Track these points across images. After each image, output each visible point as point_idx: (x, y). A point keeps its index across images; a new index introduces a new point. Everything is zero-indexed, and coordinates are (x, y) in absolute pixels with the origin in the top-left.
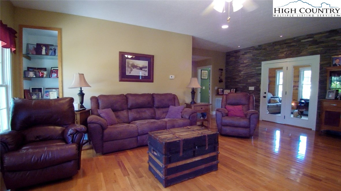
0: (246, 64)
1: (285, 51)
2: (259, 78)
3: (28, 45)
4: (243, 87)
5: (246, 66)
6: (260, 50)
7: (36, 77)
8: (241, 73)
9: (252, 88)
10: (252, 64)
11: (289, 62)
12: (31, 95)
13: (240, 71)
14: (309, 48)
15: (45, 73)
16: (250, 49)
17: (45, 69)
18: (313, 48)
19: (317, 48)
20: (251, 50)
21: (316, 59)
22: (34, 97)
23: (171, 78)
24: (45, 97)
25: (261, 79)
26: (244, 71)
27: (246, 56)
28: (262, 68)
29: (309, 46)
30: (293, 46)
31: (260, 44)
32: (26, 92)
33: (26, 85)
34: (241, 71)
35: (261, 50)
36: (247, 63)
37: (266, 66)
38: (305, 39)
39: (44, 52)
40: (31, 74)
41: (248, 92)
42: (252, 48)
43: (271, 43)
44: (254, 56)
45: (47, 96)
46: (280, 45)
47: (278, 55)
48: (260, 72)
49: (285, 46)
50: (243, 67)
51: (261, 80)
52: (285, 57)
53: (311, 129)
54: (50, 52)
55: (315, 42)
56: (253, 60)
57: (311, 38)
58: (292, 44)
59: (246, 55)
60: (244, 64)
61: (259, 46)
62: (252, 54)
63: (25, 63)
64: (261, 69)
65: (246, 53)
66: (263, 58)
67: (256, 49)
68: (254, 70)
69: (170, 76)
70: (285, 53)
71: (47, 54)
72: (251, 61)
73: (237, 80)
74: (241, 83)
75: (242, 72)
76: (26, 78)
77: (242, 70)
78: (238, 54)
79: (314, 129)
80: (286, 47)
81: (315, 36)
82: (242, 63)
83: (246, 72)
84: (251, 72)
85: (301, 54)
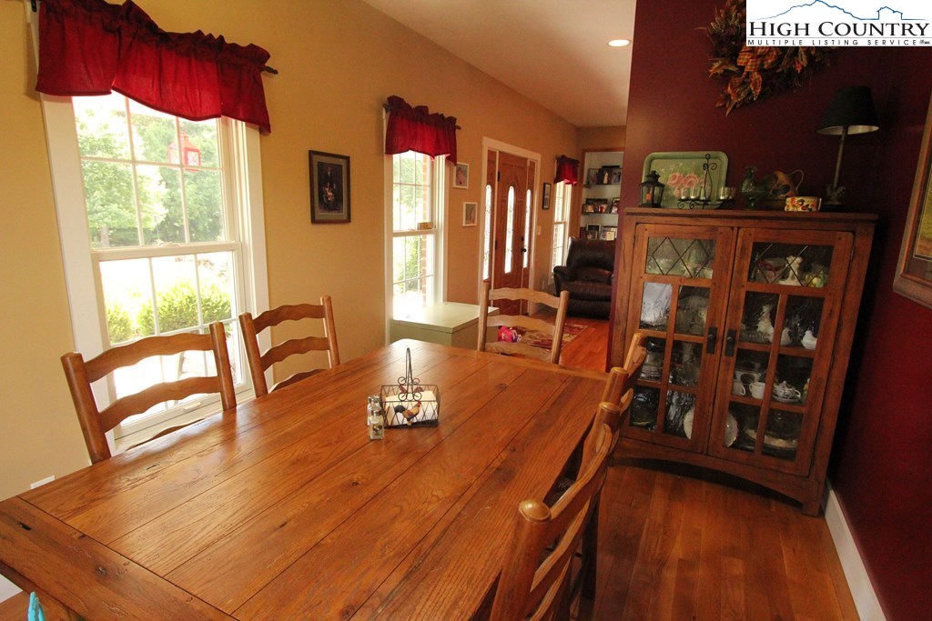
3: (589, 170)
7: (595, 212)
12: (587, 234)
15: (605, 206)
17: (605, 201)
22: (590, 237)
24: (601, 238)
32: (583, 230)
33: (583, 222)
39: (605, 181)
40: (590, 209)
45: (604, 236)
54: (615, 177)
63: (586, 194)
71: (609, 183)
76: (584, 213)
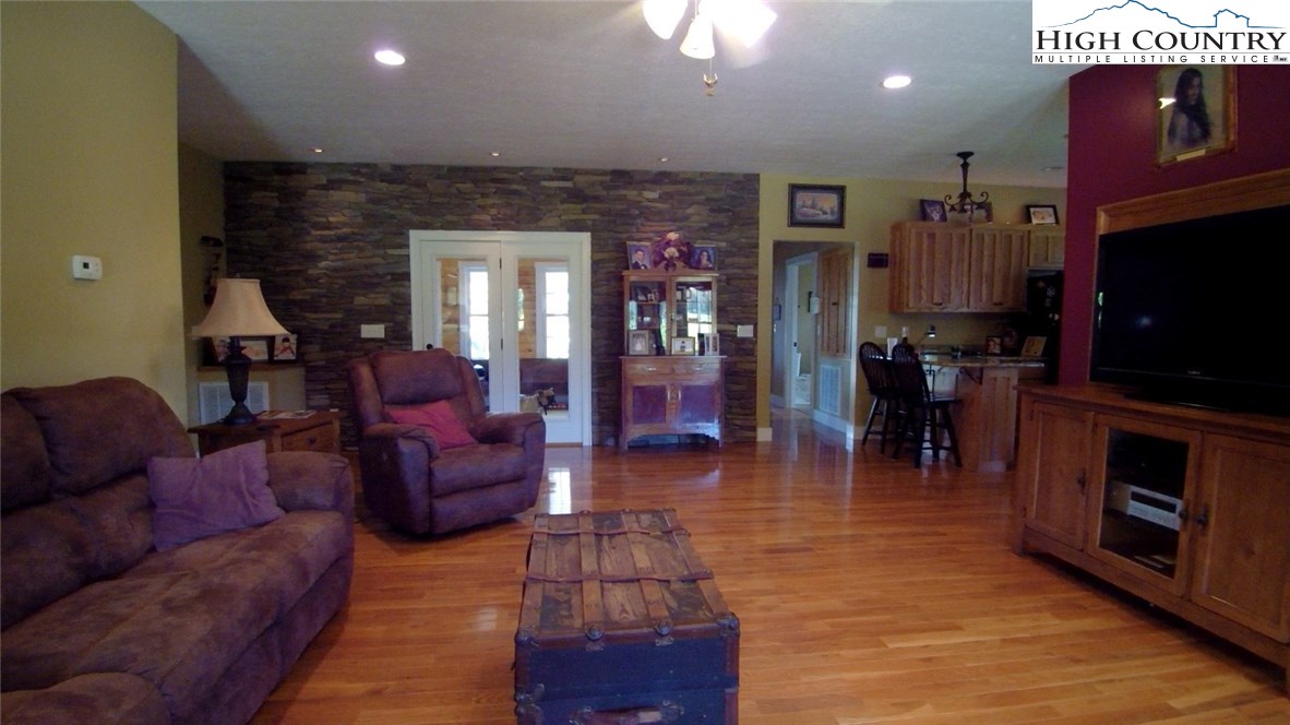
0: (339, 231)
1: (493, 206)
2: (402, 290)
4: (332, 326)
5: (341, 239)
6: (402, 183)
8: (316, 267)
9: (373, 331)
10: (371, 234)
11: (508, 242)
13: (312, 257)
14: (561, 207)
16: (357, 173)
18: (573, 210)
19: (584, 212)
20: (363, 175)
21: (580, 245)
23: (78, 271)
25: (410, 296)
26: (331, 257)
27: (335, 195)
28: (413, 251)
29: (562, 203)
30: (516, 192)
31: (398, 161)
34: (320, 256)
35: (404, 186)
36: (345, 225)
37: (425, 248)
38: (552, 179)
41: (359, 345)
42: (364, 170)
43: (443, 167)
44: (371, 201)
46: (475, 182)
47: (470, 214)
48: (405, 270)
49: (492, 187)
50: (323, 240)
51: (410, 300)
52: (494, 225)
53: (580, 445)
55: (576, 196)
56: (371, 219)
57: (564, 179)
58: (515, 187)
59: (339, 193)
60: (328, 228)
61: (398, 168)
62: (366, 192)
64: (408, 256)
65: (333, 185)
66: (415, 218)
67: (385, 178)
68: (381, 261)
69: (78, 261)
70: (494, 211)
72: (360, 220)
73: (297, 295)
74: (316, 310)
75: (323, 264)
77: (321, 253)
78: (295, 181)
79: (588, 441)
80: (495, 193)
81: (578, 178)
82: (317, 226)
83: (339, 264)
84: (366, 267)
85: (541, 224)
